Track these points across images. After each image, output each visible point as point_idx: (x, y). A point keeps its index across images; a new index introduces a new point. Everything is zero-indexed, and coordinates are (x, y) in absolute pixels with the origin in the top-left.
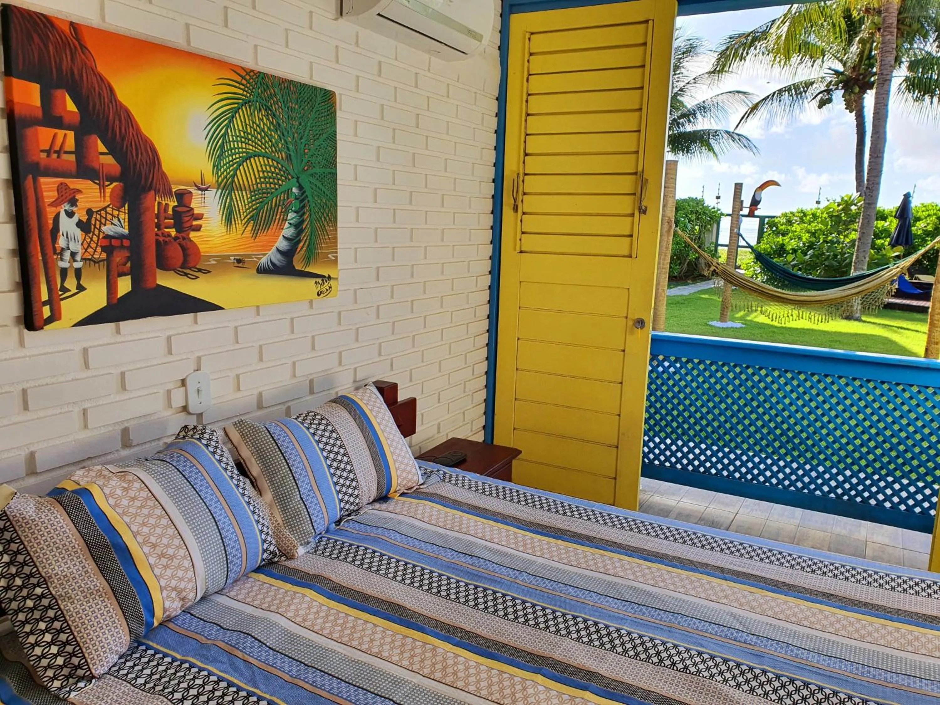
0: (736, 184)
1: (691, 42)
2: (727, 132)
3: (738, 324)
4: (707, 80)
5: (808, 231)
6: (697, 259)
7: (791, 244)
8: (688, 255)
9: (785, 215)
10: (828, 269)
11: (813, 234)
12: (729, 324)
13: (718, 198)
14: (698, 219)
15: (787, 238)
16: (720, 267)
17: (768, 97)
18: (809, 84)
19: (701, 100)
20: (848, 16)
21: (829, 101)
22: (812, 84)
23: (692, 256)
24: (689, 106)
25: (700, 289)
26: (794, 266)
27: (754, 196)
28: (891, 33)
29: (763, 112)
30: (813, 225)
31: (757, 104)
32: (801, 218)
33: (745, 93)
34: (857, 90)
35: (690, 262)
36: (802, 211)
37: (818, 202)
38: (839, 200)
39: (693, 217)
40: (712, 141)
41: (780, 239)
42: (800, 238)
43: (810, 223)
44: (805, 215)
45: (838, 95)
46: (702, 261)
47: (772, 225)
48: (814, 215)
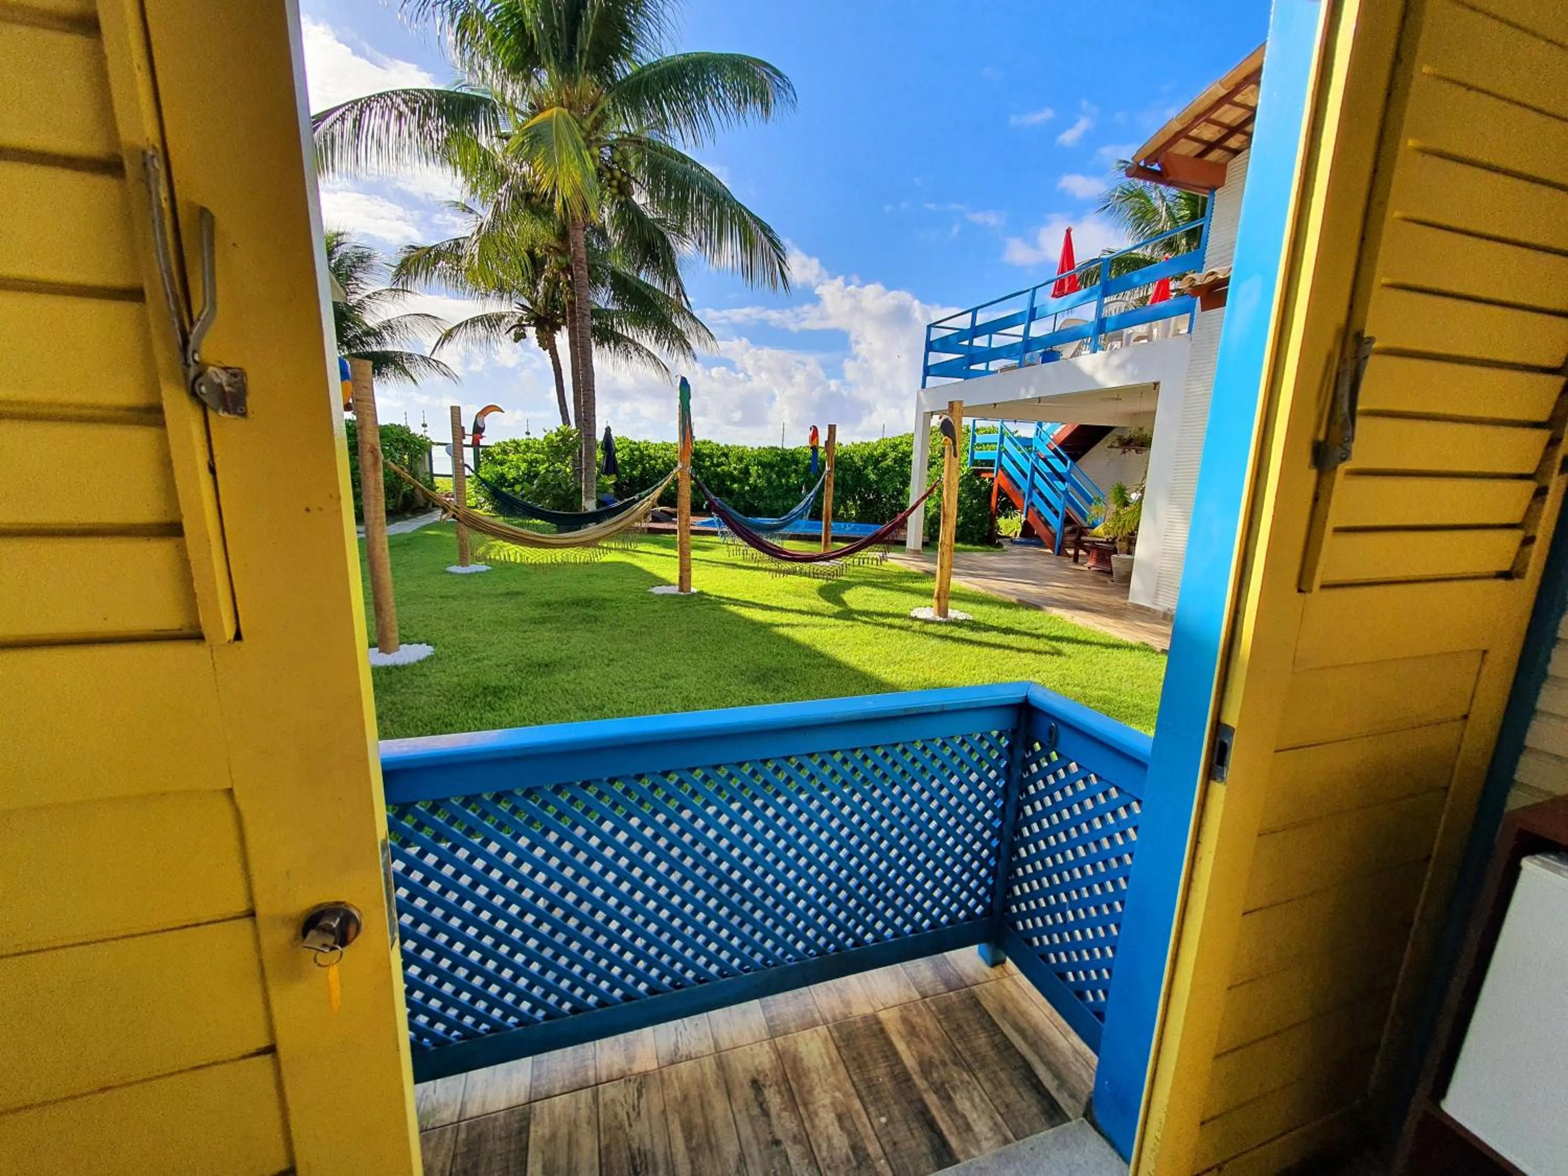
0: (452, 408)
1: (361, 250)
2: (423, 358)
3: (481, 567)
4: (388, 296)
5: (525, 461)
6: (413, 490)
7: (511, 474)
8: (401, 487)
9: (499, 445)
10: (555, 498)
11: (531, 463)
12: (473, 568)
13: (424, 425)
14: (405, 447)
15: (505, 469)
16: (460, 511)
17: (461, 324)
18: (500, 317)
19: (385, 319)
20: (531, 253)
21: (524, 336)
22: (504, 317)
23: (406, 488)
24: (370, 324)
25: (424, 523)
26: (523, 496)
27: (476, 423)
28: (583, 268)
29: (460, 339)
30: (529, 454)
31: (451, 331)
32: (516, 448)
33: (435, 318)
34: (548, 329)
35: (405, 495)
36: (514, 441)
37: (528, 433)
38: (555, 431)
39: (400, 446)
40: (406, 366)
41: (499, 468)
42: (518, 468)
43: (525, 453)
44: (518, 445)
45: (531, 332)
46: (418, 492)
47: (488, 454)
48: (527, 445)
